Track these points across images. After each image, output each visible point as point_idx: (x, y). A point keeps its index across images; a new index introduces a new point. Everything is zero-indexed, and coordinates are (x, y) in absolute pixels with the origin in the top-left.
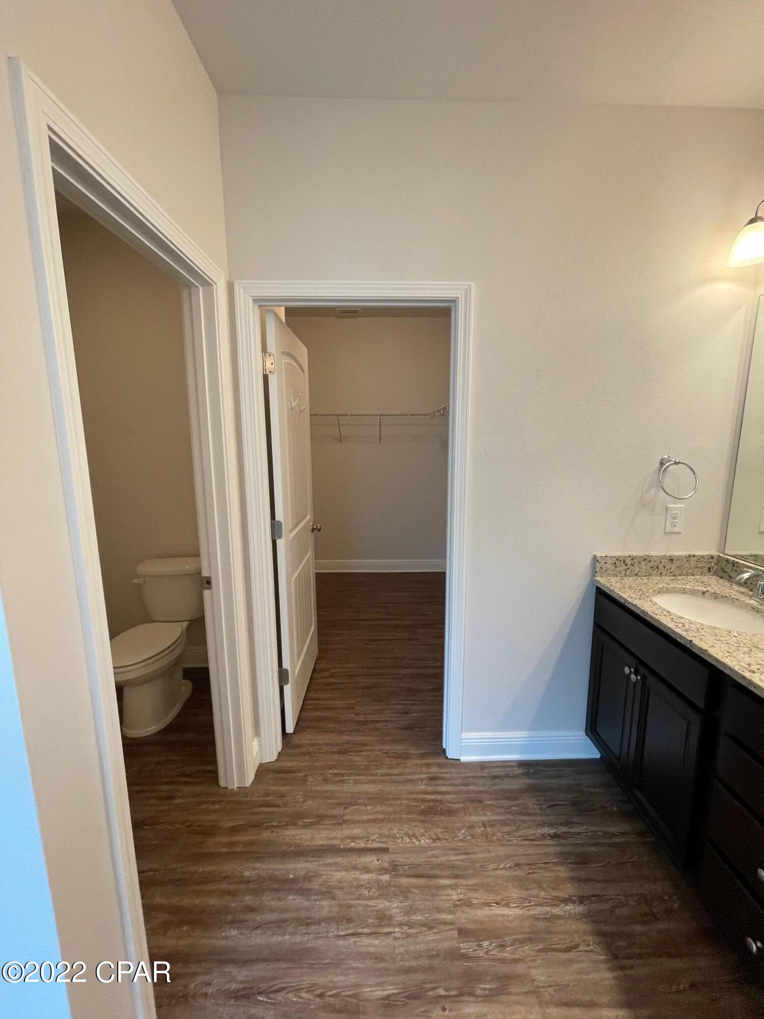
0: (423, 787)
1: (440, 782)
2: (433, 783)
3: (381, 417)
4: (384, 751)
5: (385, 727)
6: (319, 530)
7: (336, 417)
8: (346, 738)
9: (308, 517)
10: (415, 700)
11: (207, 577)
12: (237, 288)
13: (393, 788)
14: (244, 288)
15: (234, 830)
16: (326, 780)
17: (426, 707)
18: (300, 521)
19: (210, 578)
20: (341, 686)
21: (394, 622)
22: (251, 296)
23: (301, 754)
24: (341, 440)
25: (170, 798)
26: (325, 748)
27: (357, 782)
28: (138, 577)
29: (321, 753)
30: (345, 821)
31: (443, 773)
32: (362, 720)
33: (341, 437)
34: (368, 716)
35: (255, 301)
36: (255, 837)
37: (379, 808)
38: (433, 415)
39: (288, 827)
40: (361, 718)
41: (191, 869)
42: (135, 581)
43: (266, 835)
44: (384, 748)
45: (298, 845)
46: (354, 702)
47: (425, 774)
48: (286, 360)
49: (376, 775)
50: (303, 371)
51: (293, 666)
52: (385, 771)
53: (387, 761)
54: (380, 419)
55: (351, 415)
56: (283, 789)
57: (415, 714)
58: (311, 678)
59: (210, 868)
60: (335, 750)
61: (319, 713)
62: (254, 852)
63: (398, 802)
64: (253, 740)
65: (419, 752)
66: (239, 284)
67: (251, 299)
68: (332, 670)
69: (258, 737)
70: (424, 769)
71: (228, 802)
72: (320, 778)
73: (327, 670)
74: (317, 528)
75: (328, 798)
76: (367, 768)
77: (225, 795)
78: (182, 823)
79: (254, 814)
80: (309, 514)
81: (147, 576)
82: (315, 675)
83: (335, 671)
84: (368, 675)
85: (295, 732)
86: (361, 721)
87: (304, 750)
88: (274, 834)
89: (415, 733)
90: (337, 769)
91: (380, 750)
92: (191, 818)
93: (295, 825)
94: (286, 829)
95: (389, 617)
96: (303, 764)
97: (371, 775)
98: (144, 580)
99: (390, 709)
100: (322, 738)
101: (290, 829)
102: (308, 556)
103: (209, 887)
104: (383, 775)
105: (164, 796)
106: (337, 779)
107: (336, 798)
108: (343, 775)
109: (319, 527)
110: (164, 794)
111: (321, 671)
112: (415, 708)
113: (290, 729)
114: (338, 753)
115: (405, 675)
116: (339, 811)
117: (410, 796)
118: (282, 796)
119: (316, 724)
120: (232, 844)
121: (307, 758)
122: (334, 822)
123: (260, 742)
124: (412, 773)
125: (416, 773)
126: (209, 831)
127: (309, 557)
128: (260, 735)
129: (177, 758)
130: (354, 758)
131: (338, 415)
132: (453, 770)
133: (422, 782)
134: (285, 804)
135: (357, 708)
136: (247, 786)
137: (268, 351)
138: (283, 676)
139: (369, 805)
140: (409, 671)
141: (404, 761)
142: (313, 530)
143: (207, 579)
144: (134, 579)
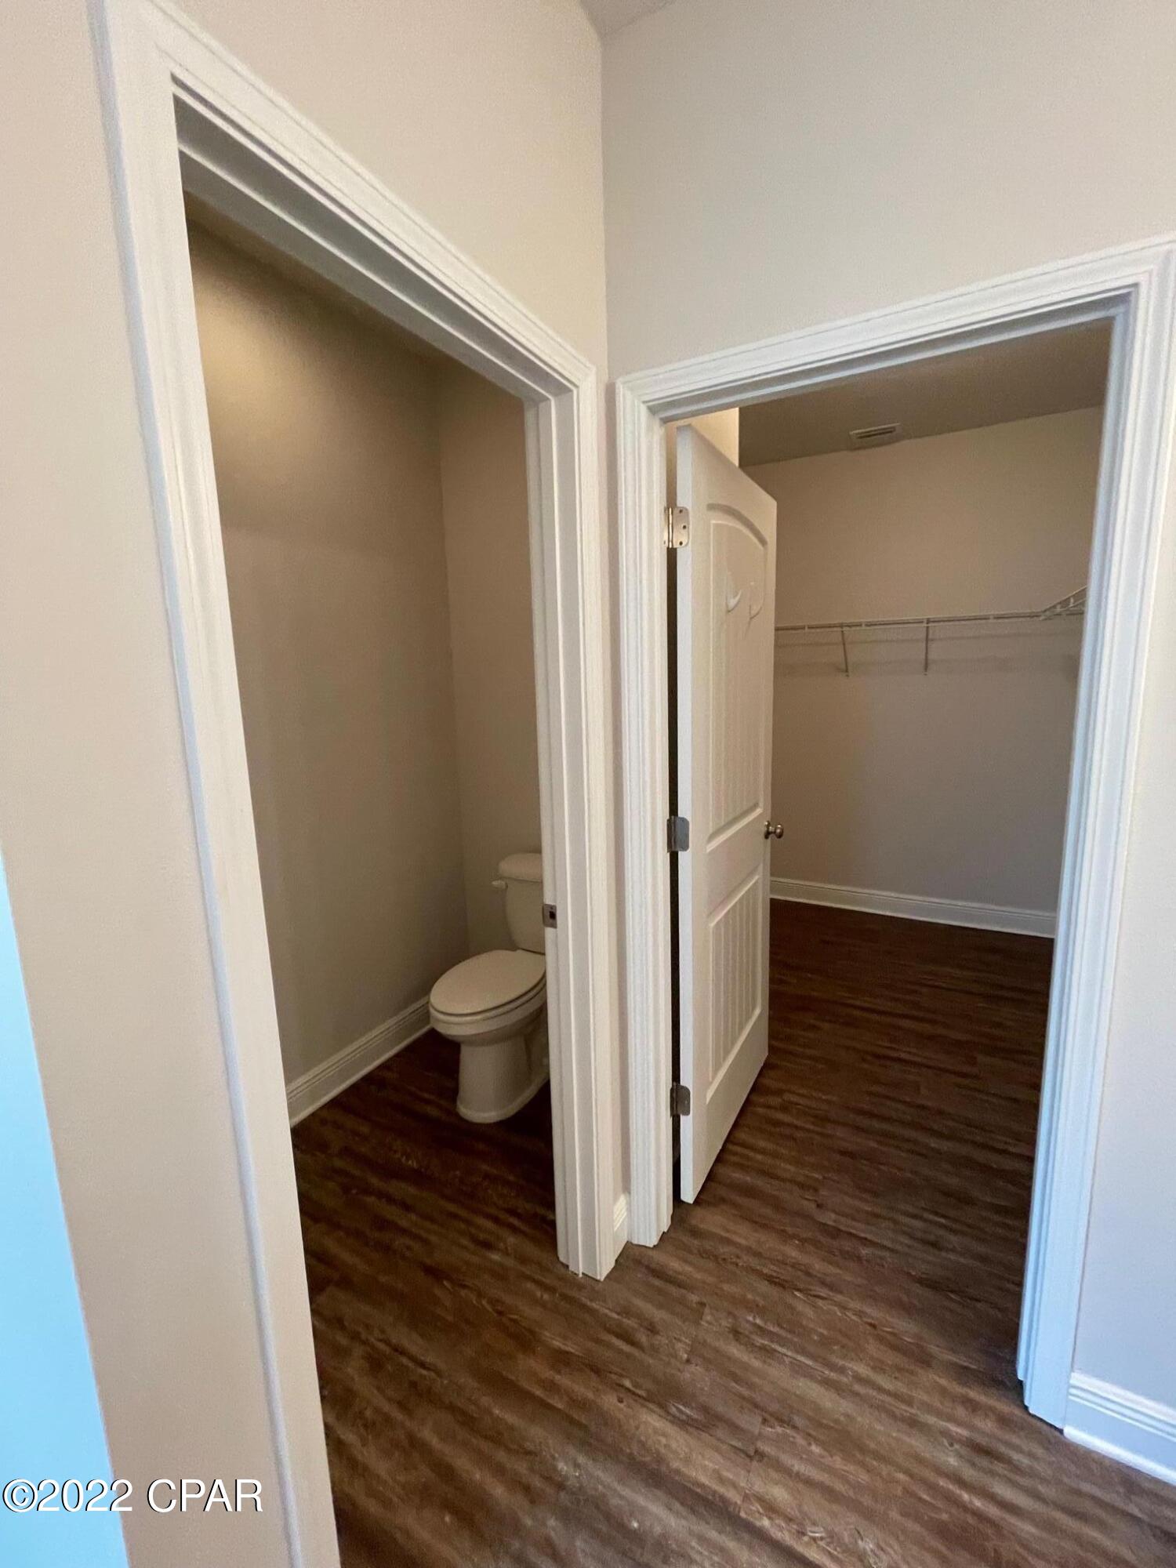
0: (953, 1461)
1: (999, 1467)
2: (984, 1462)
3: (930, 625)
4: (870, 1321)
5: (878, 1261)
6: (780, 836)
7: (839, 629)
8: (792, 1252)
9: (759, 811)
10: (955, 1220)
11: (552, 907)
12: (621, 390)
13: (879, 1427)
14: (632, 389)
15: (561, 1360)
16: (736, 1333)
17: (982, 1249)
18: (735, 820)
19: (555, 908)
20: (799, 1134)
21: (927, 1028)
22: (644, 402)
23: (704, 1254)
24: (847, 671)
25: (488, 1246)
26: (747, 1259)
27: (799, 1370)
28: (501, 878)
29: (737, 1265)
30: (760, 1455)
31: (1007, 1444)
32: (830, 1223)
33: (847, 666)
34: (843, 1219)
35: (653, 410)
36: (590, 1395)
37: (838, 1462)
38: (1051, 614)
39: (651, 1406)
40: (829, 1218)
41: (485, 1401)
42: (495, 883)
43: (609, 1401)
44: (869, 1310)
45: (660, 1459)
46: (821, 1177)
47: (959, 1424)
48: (717, 520)
49: (842, 1370)
50: (763, 542)
51: (703, 1083)
52: (862, 1370)
53: (873, 1348)
54: (928, 627)
55: (869, 625)
56: (658, 1315)
57: (952, 1257)
58: (748, 1102)
59: (511, 1418)
60: (765, 1271)
61: (748, 1179)
62: (583, 1427)
63: (885, 1470)
64: (616, 1199)
65: (953, 1358)
66: (624, 383)
67: (643, 409)
68: (787, 1097)
69: (628, 1195)
70: (961, 1412)
71: (565, 1297)
72: (726, 1323)
73: (779, 1092)
74: (775, 832)
75: (736, 1378)
76: (825, 1342)
77: (561, 1279)
78: (492, 1302)
79: (598, 1341)
80: (761, 804)
81: (510, 878)
82: (754, 1098)
83: (794, 1098)
84: (859, 1129)
85: (697, 1201)
86: (828, 1225)
87: (708, 1245)
88: (621, 1405)
89: (947, 1303)
90: (762, 1318)
91: (860, 1314)
92: (509, 1299)
93: (661, 1406)
94: (643, 1406)
95: (921, 1014)
96: (698, 1276)
97: (832, 1367)
98: (506, 884)
99: (895, 1222)
100: (745, 1235)
101: (652, 1411)
102: (753, 881)
103: (501, 1456)
104: (858, 1378)
105: (481, 1238)
106: (760, 1341)
107: (751, 1386)
108: (772, 1336)
109: (778, 831)
110: (482, 1236)
111: (769, 1092)
112: (954, 1239)
113: (688, 1195)
114: (771, 1280)
115: (939, 1152)
116: (751, 1422)
117: (916, 1469)
118: (652, 1329)
119: (740, 1200)
120: (552, 1387)
121: (711, 1265)
122: (739, 1445)
123: (629, 1204)
124: (929, 1409)
125: (939, 1414)
126: (525, 1339)
127: (756, 882)
128: (630, 1193)
129: (511, 1178)
130: (800, 1307)
131: (841, 626)
132: (1039, 1451)
133: (951, 1445)
134: (655, 1350)
135: (823, 1192)
136: (598, 1278)
137: (679, 505)
138: (679, 1100)
139: (817, 1441)
140: (945, 1146)
141: (912, 1367)
142: (767, 835)
143: (550, 910)
144: (494, 880)
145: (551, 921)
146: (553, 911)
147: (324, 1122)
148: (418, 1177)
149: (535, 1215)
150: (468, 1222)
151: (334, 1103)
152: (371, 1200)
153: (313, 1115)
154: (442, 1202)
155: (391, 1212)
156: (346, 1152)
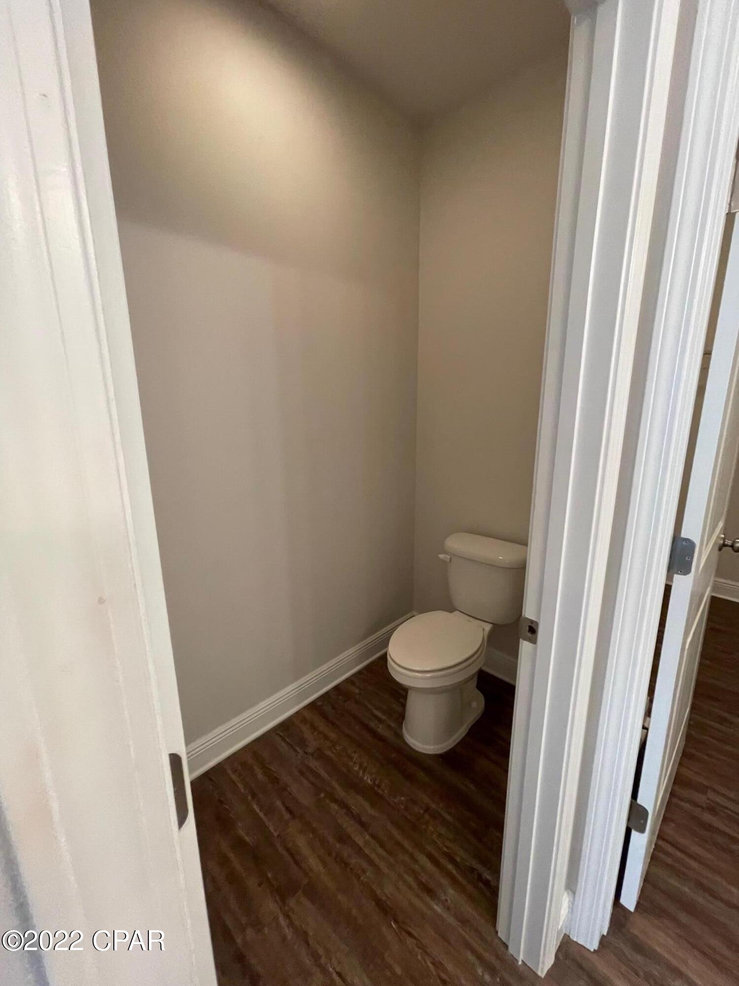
9: (722, 523)
11: (532, 622)
18: (713, 534)
19: (537, 624)
25: (429, 891)
28: (445, 552)
42: (441, 556)
69: (572, 895)
77: (500, 958)
78: (435, 963)
81: (454, 555)
85: (634, 912)
92: (451, 968)
98: (451, 558)
102: (707, 594)
105: (424, 881)
110: (425, 879)
113: (628, 902)
123: (572, 904)
128: (574, 893)
138: (636, 814)
142: (722, 547)
143: (530, 624)
144: (440, 554)
145: (529, 635)
146: (533, 625)
147: (304, 720)
148: (373, 795)
149: (472, 870)
150: (412, 857)
151: (312, 706)
152: (334, 807)
153: (297, 713)
154: (389, 826)
155: (350, 826)
156: (319, 755)
